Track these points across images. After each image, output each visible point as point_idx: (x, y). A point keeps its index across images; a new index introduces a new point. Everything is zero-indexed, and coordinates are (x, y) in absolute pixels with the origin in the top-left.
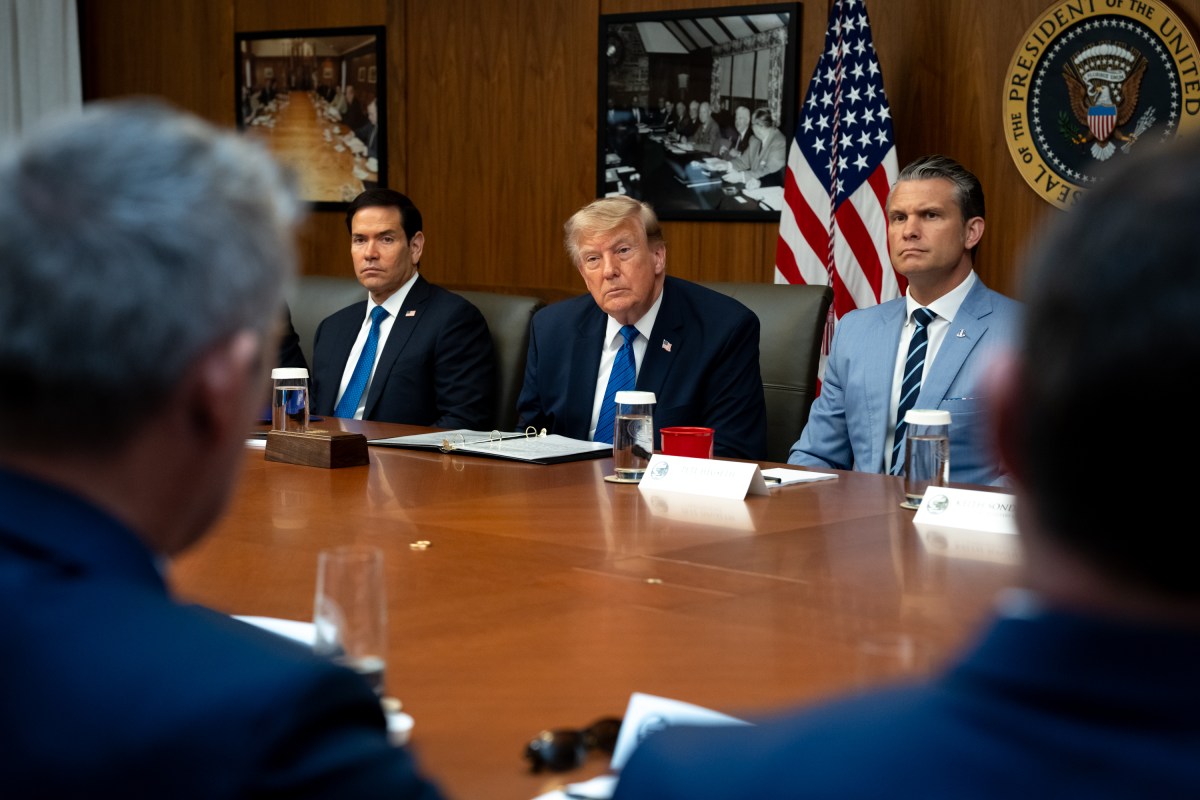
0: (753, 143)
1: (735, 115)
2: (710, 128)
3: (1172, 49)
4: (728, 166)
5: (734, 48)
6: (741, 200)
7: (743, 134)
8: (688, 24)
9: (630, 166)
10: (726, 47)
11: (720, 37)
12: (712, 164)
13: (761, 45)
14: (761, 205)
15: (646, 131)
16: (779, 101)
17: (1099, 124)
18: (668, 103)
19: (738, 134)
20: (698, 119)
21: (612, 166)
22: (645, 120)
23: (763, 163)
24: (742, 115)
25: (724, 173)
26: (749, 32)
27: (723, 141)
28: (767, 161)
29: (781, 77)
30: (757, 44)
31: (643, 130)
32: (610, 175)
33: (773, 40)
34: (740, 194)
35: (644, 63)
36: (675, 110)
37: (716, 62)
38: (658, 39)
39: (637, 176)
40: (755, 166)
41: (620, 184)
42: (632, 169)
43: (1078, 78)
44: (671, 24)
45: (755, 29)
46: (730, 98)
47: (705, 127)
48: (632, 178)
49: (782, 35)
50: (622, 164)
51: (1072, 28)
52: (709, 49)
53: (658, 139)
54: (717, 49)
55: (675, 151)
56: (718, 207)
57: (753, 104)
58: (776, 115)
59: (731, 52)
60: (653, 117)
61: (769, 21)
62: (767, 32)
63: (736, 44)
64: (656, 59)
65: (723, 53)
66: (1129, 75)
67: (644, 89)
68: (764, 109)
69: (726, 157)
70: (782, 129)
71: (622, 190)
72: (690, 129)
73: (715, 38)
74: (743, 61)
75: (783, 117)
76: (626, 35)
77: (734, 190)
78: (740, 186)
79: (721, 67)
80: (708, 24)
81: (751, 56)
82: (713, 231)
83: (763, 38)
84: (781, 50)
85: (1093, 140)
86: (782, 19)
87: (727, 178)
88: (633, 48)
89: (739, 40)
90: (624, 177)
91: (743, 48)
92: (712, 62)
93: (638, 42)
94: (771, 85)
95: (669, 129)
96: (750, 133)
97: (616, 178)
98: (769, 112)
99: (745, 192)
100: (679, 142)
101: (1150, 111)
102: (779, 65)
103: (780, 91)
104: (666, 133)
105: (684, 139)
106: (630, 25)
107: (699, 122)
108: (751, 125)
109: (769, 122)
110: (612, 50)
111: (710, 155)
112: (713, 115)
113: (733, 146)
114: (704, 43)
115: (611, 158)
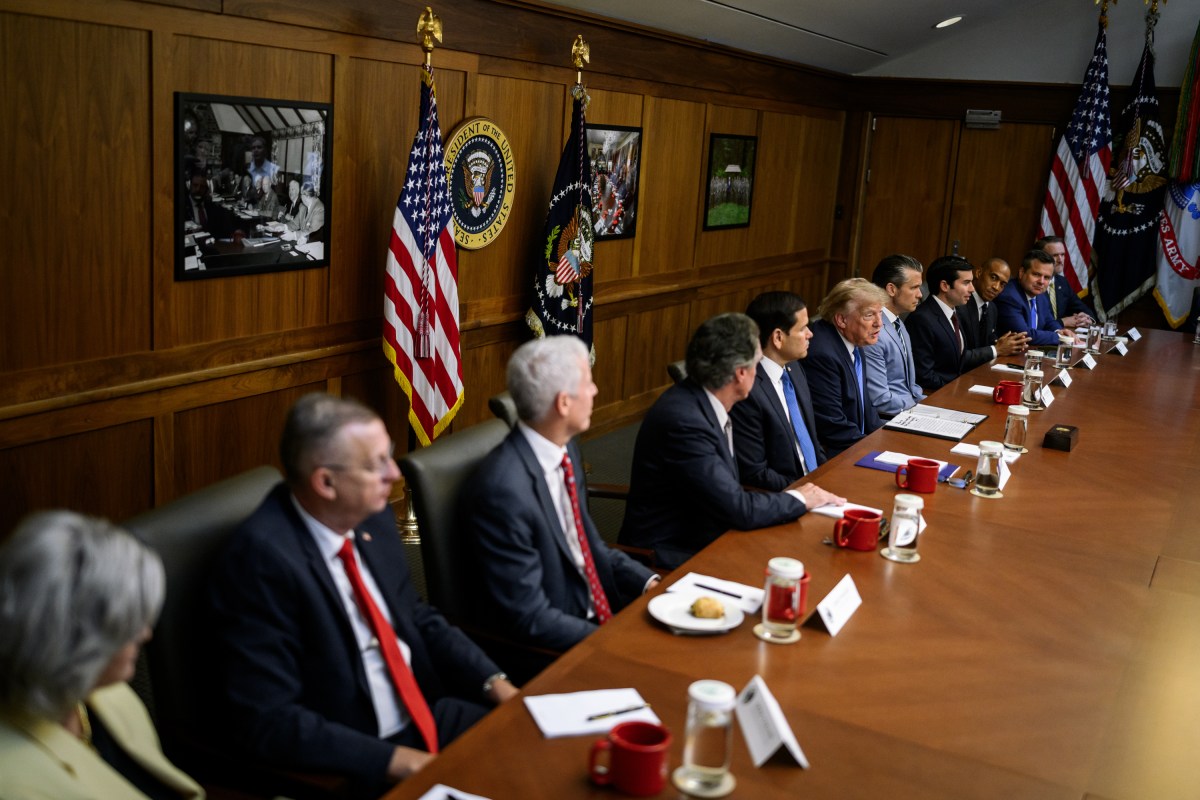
0: (302, 209)
1: (288, 187)
2: (270, 197)
3: (505, 156)
4: (284, 228)
5: (288, 134)
6: (294, 254)
7: (295, 202)
8: (253, 110)
9: (206, 232)
10: (282, 132)
11: (279, 124)
12: (273, 226)
13: (307, 133)
14: (308, 256)
15: (219, 199)
16: (319, 177)
17: (478, 196)
18: (237, 176)
19: (291, 202)
20: (261, 189)
21: (190, 231)
22: (218, 190)
23: (308, 224)
24: (294, 186)
25: (282, 233)
26: (299, 122)
27: (280, 207)
28: (311, 222)
29: (321, 159)
30: (304, 132)
31: (216, 199)
32: (188, 241)
33: (315, 130)
34: (293, 249)
35: (217, 140)
36: (242, 182)
37: (275, 144)
38: (229, 119)
39: (213, 240)
40: (303, 227)
41: (197, 248)
42: (208, 234)
43: (469, 169)
44: (240, 108)
45: (303, 121)
46: (285, 173)
47: (267, 196)
48: (208, 242)
49: (321, 127)
50: (198, 231)
51: (471, 139)
52: (270, 132)
53: (229, 207)
54: (275, 133)
55: (243, 217)
56: (278, 261)
57: (300, 179)
58: (317, 188)
59: (286, 136)
60: (224, 188)
61: (311, 115)
62: (311, 123)
63: (290, 131)
64: (227, 136)
65: (280, 137)
66: (488, 169)
67: (216, 162)
68: (308, 183)
69: (283, 221)
70: (320, 198)
71: (199, 254)
72: (255, 198)
73: (274, 124)
74: (294, 144)
75: (321, 190)
76: (201, 113)
77: (289, 246)
78: (293, 243)
79: (278, 146)
80: (269, 111)
81: (300, 141)
82: (268, 279)
83: (308, 128)
84: (320, 138)
85: (474, 205)
86: (322, 115)
87: (284, 237)
88: (206, 126)
89: (292, 127)
90: (200, 241)
91: (295, 135)
92: (271, 143)
93: (212, 121)
94: (313, 164)
95: (238, 198)
96: (300, 201)
97: (194, 243)
98: (312, 186)
99: (297, 247)
100: (247, 209)
101: (494, 189)
102: (319, 149)
103: (320, 170)
104: (235, 201)
105: (250, 206)
106: (205, 105)
107: (263, 193)
108: (300, 194)
109: (312, 193)
110: (188, 125)
111: (271, 220)
112: (273, 187)
113: (287, 212)
114: (266, 127)
115: (188, 225)
